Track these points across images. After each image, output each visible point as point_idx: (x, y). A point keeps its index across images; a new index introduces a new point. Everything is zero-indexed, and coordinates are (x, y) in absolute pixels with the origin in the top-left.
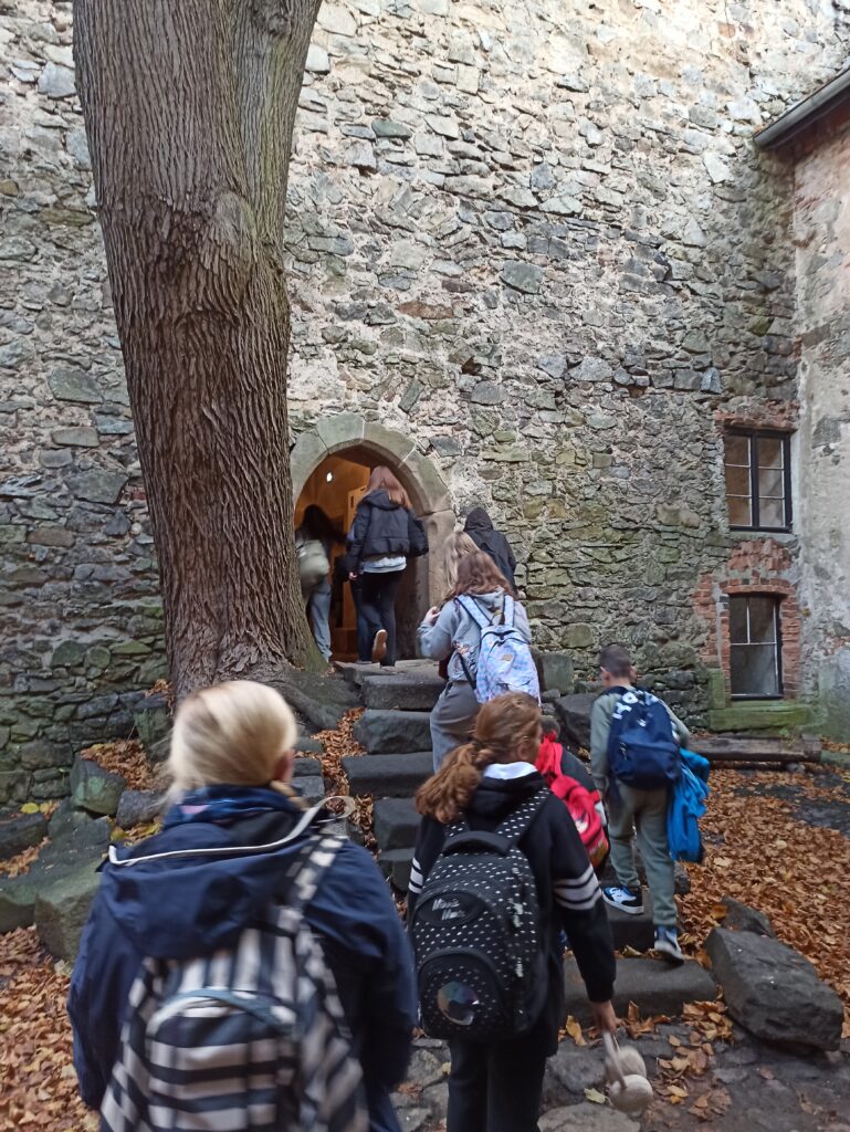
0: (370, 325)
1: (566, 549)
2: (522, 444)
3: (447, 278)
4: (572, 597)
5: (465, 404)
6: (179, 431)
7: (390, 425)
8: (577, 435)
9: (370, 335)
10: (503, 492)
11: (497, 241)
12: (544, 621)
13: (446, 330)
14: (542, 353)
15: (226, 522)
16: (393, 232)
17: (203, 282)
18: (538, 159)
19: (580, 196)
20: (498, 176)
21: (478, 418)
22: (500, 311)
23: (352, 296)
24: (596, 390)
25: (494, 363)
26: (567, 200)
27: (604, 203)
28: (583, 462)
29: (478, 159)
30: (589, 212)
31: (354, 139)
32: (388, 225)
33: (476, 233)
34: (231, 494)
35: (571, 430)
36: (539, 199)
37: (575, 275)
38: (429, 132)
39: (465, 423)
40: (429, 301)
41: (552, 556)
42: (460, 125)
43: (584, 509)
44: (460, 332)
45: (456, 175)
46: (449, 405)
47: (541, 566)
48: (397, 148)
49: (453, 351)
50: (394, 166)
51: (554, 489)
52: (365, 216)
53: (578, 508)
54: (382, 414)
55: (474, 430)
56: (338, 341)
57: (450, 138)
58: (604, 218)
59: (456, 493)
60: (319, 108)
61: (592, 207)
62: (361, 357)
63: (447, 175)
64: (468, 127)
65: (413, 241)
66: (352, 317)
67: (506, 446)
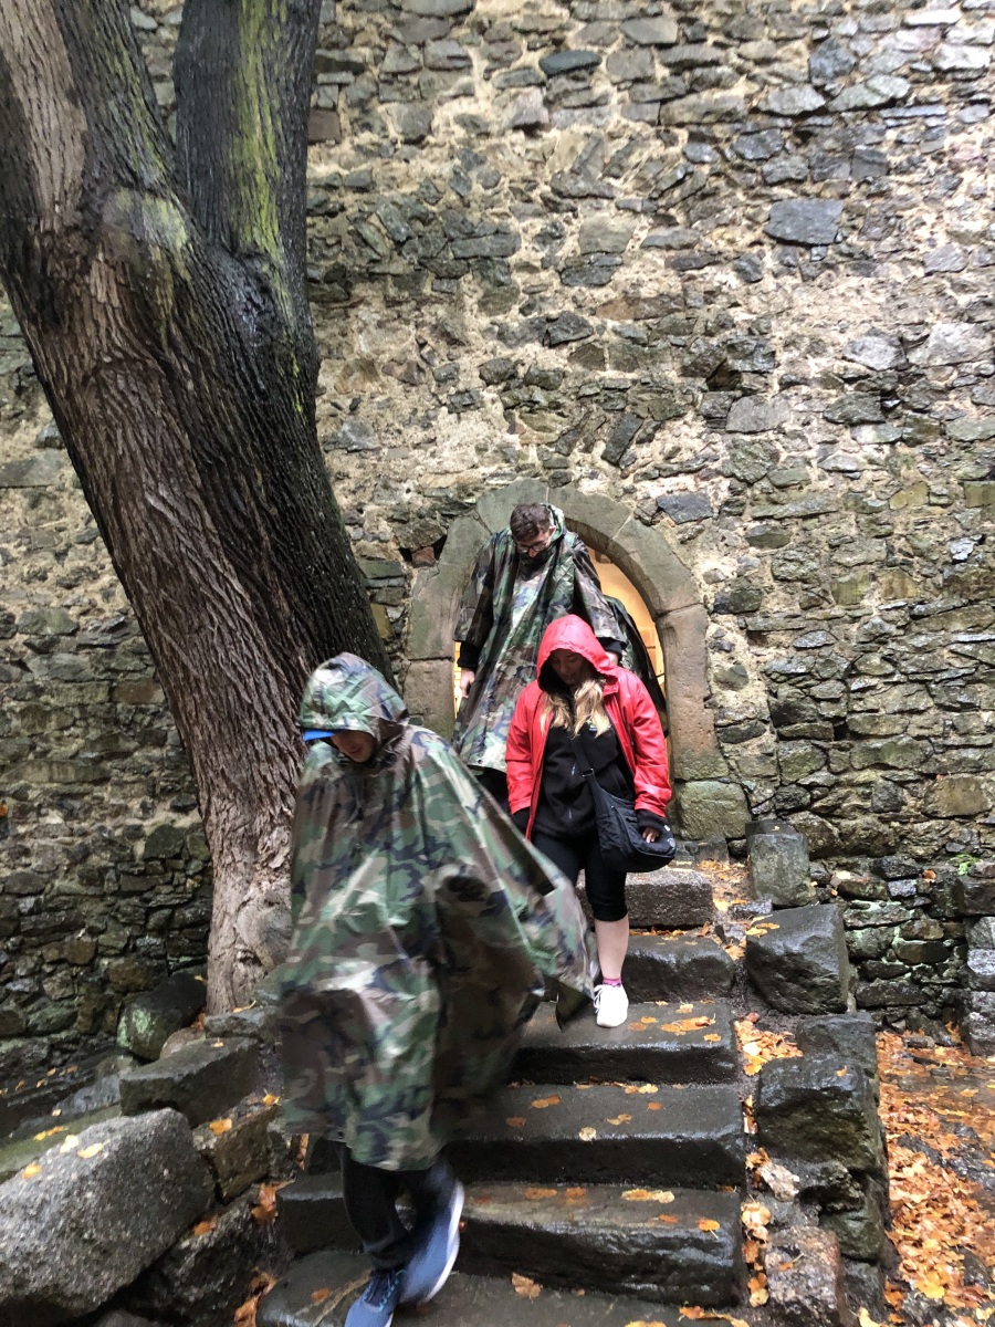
0: (551, 346)
1: (919, 650)
2: (825, 484)
3: (672, 253)
4: (938, 729)
5: (717, 437)
7: (588, 487)
8: (929, 457)
9: (554, 360)
10: (792, 567)
11: (753, 178)
12: (888, 774)
13: (675, 330)
14: (850, 334)
15: (221, 654)
16: (580, 206)
17: (103, 322)
18: (821, 33)
19: (905, 71)
20: (752, 78)
21: (741, 455)
22: (769, 283)
23: (522, 311)
24: (962, 375)
25: (761, 364)
26: (878, 82)
27: (953, 70)
28: (944, 501)
29: (715, 63)
30: (925, 92)
31: (513, 91)
32: (573, 197)
33: (718, 175)
34: (220, 614)
35: (917, 450)
36: (828, 95)
37: (903, 198)
38: (629, 47)
39: (715, 466)
40: (645, 292)
41: (895, 664)
42: (680, 21)
43: (950, 581)
44: (699, 328)
45: (680, 97)
46: (685, 442)
47: (874, 682)
48: (580, 85)
49: (688, 360)
50: (577, 113)
51: (890, 551)
52: (535, 194)
53: (940, 579)
54: (576, 472)
55: (733, 475)
56: (503, 376)
57: (663, 47)
58: (952, 93)
59: (707, 576)
60: (459, 64)
61: (930, 83)
62: (540, 396)
63: (663, 102)
64: (691, 21)
65: (613, 210)
66: (523, 340)
67: (793, 493)
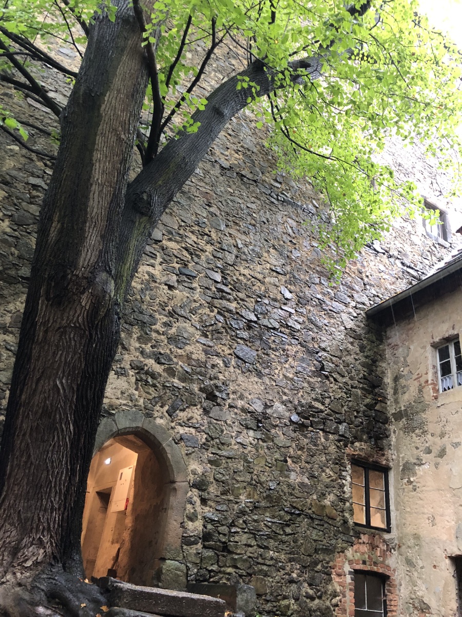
0: (159, 363)
1: (255, 521)
2: (236, 447)
3: (205, 347)
4: (256, 555)
5: (205, 418)
6: (39, 391)
7: (159, 421)
8: (268, 448)
9: (158, 369)
10: (220, 476)
11: (234, 334)
12: (237, 571)
13: (200, 373)
14: (252, 396)
15: (50, 455)
16: (180, 318)
17: (78, 312)
18: (259, 300)
19: (279, 321)
20: (238, 303)
21: (212, 427)
22: (232, 369)
23: (151, 346)
24: (280, 423)
25: (224, 396)
26: (272, 321)
27: (291, 327)
28: (270, 465)
29: (229, 294)
30: (283, 329)
31: (168, 272)
32: (178, 315)
33: (224, 328)
34: (58, 437)
35: (265, 444)
36: (258, 318)
37: (273, 359)
38: (206, 277)
39: (203, 428)
40: (194, 356)
41: (246, 524)
42: (222, 277)
43: (268, 496)
44: (208, 376)
45: (217, 299)
46: (195, 416)
47: (239, 530)
48: (189, 281)
49: (202, 386)
50: (186, 289)
51: (252, 479)
52: (167, 308)
53: (265, 495)
54: (156, 414)
55: (208, 434)
56: (139, 368)
57: (216, 282)
58: (290, 333)
59: (192, 471)
60: (154, 256)
61: (284, 327)
62: (150, 380)
63: (212, 298)
64: (226, 279)
65: (190, 325)
66: (149, 357)
67: (226, 447)
